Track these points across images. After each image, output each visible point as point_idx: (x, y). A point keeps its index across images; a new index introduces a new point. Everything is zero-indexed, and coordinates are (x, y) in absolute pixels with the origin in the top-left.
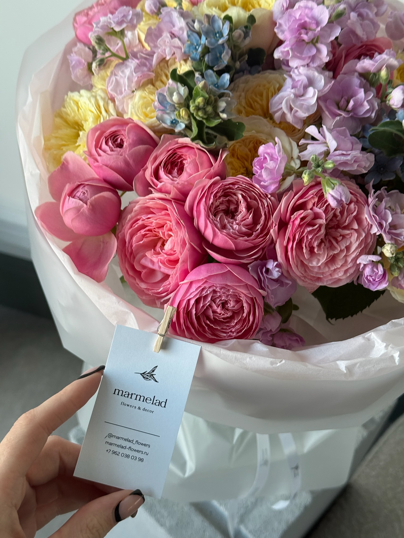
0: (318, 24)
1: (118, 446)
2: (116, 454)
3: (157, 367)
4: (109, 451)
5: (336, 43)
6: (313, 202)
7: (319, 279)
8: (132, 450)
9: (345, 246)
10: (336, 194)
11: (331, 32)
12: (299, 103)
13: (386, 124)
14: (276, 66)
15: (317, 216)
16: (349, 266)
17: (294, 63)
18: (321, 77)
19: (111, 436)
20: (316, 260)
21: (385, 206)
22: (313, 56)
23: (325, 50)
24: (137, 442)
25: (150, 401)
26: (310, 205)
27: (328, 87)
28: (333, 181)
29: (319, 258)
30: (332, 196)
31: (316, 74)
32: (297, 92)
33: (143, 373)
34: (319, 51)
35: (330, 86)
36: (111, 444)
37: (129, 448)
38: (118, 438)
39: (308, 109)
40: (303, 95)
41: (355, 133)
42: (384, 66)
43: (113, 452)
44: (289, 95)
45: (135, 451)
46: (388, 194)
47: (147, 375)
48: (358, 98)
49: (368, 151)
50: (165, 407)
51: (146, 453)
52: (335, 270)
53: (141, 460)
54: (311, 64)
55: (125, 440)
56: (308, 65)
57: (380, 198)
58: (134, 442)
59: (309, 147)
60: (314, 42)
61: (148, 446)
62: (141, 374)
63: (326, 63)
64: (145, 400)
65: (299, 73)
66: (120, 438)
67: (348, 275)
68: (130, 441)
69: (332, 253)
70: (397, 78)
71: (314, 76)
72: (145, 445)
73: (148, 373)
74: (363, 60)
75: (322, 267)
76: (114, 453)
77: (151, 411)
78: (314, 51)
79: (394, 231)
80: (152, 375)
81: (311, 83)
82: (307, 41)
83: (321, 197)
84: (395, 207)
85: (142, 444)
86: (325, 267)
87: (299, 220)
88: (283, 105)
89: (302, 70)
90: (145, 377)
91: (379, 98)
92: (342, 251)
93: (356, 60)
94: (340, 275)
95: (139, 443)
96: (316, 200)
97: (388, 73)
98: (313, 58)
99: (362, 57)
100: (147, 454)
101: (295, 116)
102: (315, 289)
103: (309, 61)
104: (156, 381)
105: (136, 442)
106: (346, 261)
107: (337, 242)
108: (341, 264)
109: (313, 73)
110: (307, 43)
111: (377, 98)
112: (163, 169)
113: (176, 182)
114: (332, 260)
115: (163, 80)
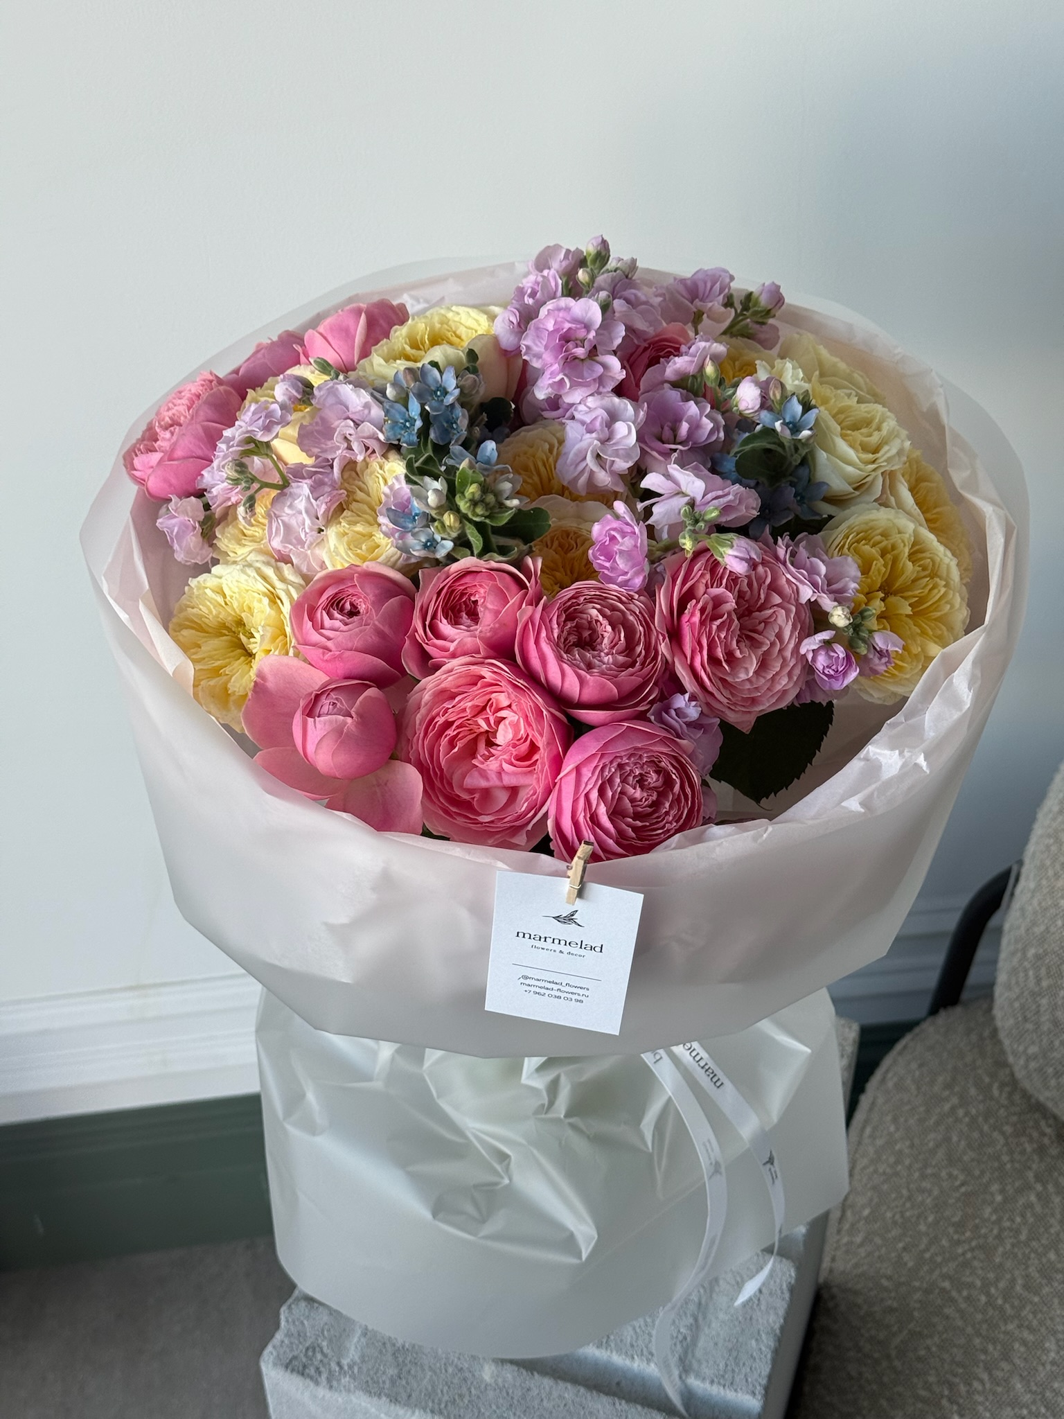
0: (588, 327)
6: (704, 581)
9: (774, 634)
10: (740, 552)
12: (610, 451)
15: (718, 602)
17: (574, 397)
18: (625, 403)
20: (743, 670)
22: (599, 377)
26: (701, 588)
27: (642, 414)
28: (726, 538)
29: (746, 665)
30: (736, 557)
31: (616, 399)
32: (601, 436)
34: (605, 366)
35: (645, 412)
39: (630, 452)
40: (611, 438)
42: (708, 358)
44: (590, 445)
46: (796, 542)
48: (692, 416)
52: (773, 678)
54: (601, 389)
56: (599, 393)
59: (657, 508)
60: (593, 355)
63: (621, 381)
65: (589, 408)
69: (760, 652)
71: (614, 406)
74: (672, 361)
75: (754, 680)
78: (600, 370)
81: (614, 415)
82: (582, 357)
83: (714, 566)
86: (757, 678)
87: (698, 614)
88: (590, 461)
89: (591, 402)
92: (772, 644)
93: (657, 366)
94: (784, 683)
96: (708, 576)
98: (601, 380)
101: (613, 474)
103: (597, 385)
108: (779, 665)
109: (611, 401)
110: (584, 360)
112: (444, 621)
113: (477, 633)
114: (763, 665)
115: (358, 498)
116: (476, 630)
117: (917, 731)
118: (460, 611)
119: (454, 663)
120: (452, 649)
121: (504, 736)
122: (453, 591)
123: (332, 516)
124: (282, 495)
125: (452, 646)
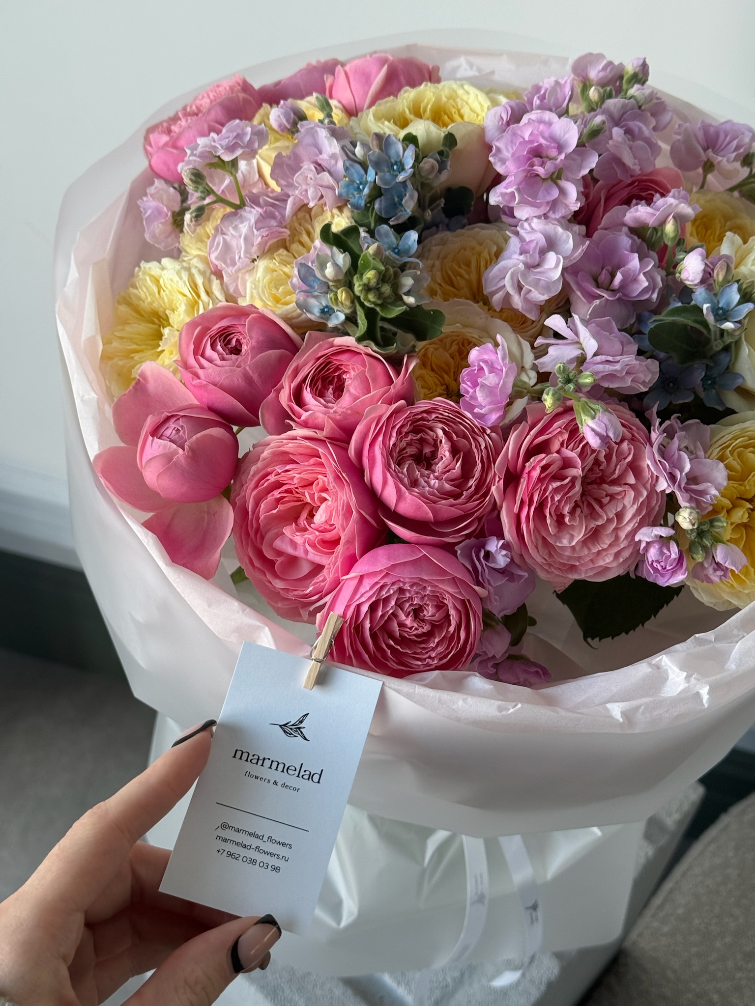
0: (560, 148)
1: (237, 844)
2: (233, 857)
3: (307, 714)
4: (222, 851)
5: (590, 177)
6: (561, 440)
7: (573, 568)
8: (261, 851)
9: (615, 512)
10: (599, 426)
11: (582, 161)
12: (532, 277)
13: (676, 312)
14: (491, 218)
15: (567, 464)
16: (622, 546)
17: (522, 213)
18: (568, 235)
19: (225, 826)
20: (568, 536)
21: (679, 446)
22: (553, 201)
23: (573, 192)
24: (269, 840)
25: (294, 772)
26: (556, 446)
27: (580, 251)
28: (593, 406)
29: (572, 533)
30: (593, 430)
31: (560, 230)
32: (529, 261)
33: (285, 725)
34: (563, 192)
35: (583, 250)
36: (225, 840)
37: (256, 848)
38: (238, 831)
39: (548, 287)
40: (538, 265)
41: (624, 327)
42: (671, 217)
43: (229, 853)
44: (516, 265)
45: (266, 853)
46: (684, 426)
47: (291, 729)
48: (630, 269)
49: (648, 355)
50: (319, 782)
51: (284, 858)
52: (599, 552)
53: (276, 869)
54: (551, 215)
55: (250, 834)
56: (545, 216)
57: (670, 434)
58: (265, 839)
59: (551, 350)
60: (555, 177)
61: (288, 846)
62: (281, 726)
63: (575, 212)
64: (286, 769)
65: (532, 229)
66: (242, 831)
67: (621, 560)
68: (258, 837)
69: (593, 525)
70: (691, 235)
71: (556, 233)
72: (283, 844)
73: (292, 725)
74: (636, 207)
75: (577, 548)
76: (231, 855)
77: (295, 789)
78: (555, 193)
79: (694, 487)
80: (299, 728)
81: (551, 244)
82: (543, 177)
83: (574, 431)
84: (695, 447)
85: (278, 843)
86: (582, 547)
87: (538, 470)
88: (507, 281)
89: (536, 224)
90: (287, 733)
91: (662, 269)
92: (609, 520)
93: (625, 207)
94: (608, 561)
95: (274, 841)
96: (566, 436)
97: (677, 227)
98: (554, 205)
99: (634, 201)
100: (286, 859)
101: (526, 300)
102: (567, 586)
103: (548, 208)
104: (306, 739)
105: (268, 838)
106: (617, 538)
107: (602, 506)
108: (608, 543)
109: (555, 228)
110: (544, 179)
111: (660, 269)
112: (308, 389)
113: (332, 411)
114: (594, 535)
115: (302, 240)
116: (332, 408)
117: (721, 657)
118: (331, 383)
119: (299, 432)
120: (303, 418)
121: (320, 517)
122: (330, 362)
123: (268, 251)
124: (234, 214)
125: (305, 415)
